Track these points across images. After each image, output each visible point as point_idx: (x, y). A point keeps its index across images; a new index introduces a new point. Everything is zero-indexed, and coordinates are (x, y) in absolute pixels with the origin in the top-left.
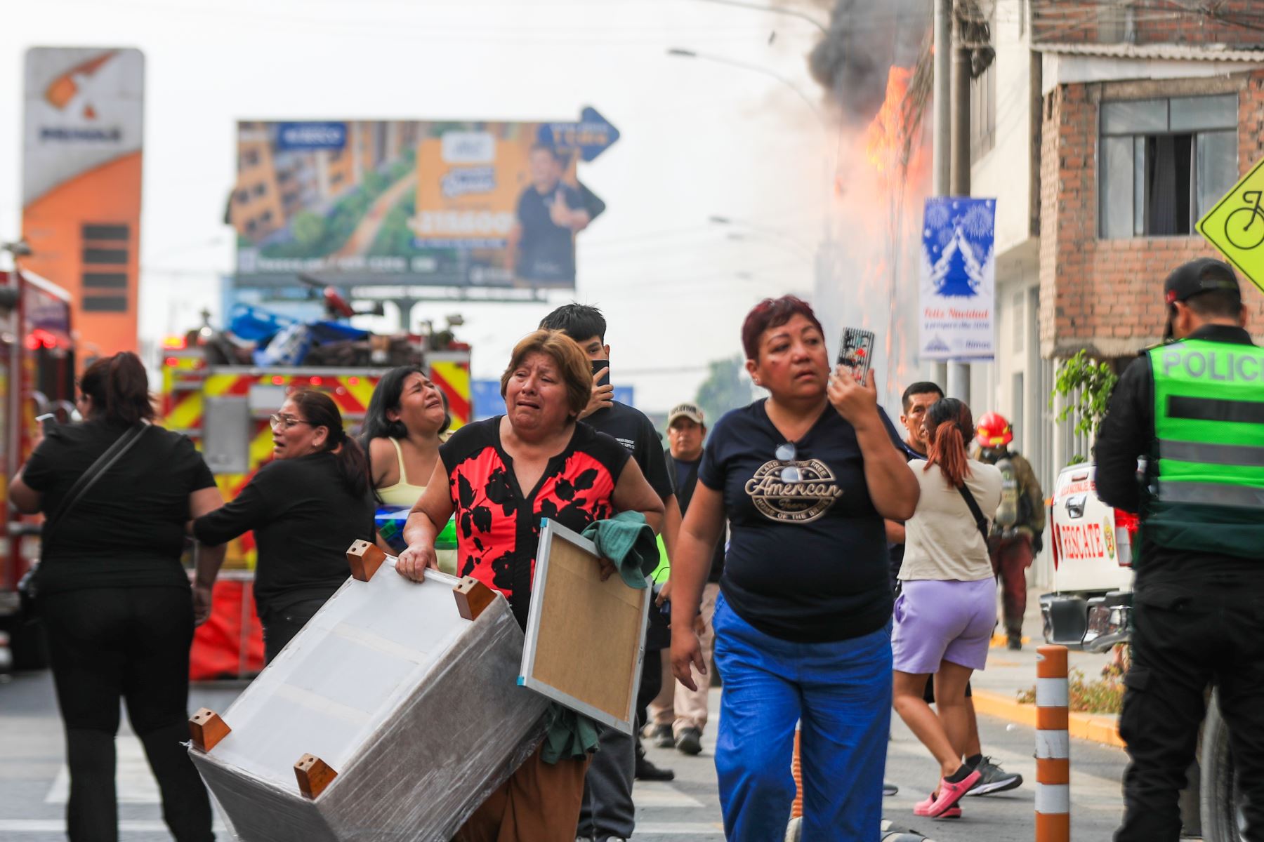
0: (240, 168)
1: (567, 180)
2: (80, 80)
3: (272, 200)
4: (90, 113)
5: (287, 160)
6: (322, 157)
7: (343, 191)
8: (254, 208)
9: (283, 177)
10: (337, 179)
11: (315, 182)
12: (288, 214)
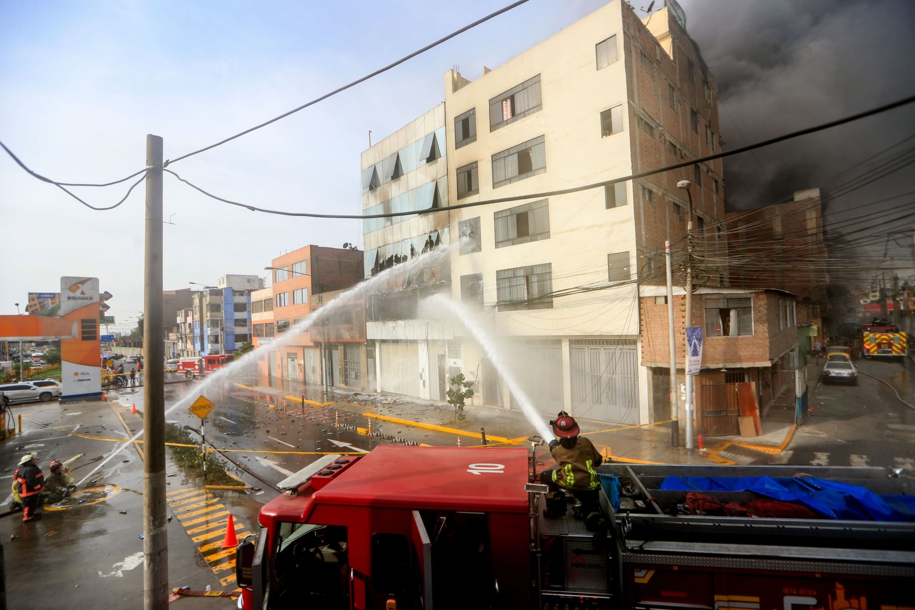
0: (29, 301)
1: (102, 303)
2: (80, 285)
3: (38, 307)
4: (83, 293)
5: (41, 300)
6: (49, 299)
7: (54, 305)
8: (34, 308)
9: (40, 303)
10: (52, 303)
11: (48, 304)
12: (41, 310)
